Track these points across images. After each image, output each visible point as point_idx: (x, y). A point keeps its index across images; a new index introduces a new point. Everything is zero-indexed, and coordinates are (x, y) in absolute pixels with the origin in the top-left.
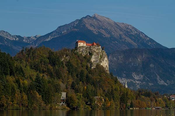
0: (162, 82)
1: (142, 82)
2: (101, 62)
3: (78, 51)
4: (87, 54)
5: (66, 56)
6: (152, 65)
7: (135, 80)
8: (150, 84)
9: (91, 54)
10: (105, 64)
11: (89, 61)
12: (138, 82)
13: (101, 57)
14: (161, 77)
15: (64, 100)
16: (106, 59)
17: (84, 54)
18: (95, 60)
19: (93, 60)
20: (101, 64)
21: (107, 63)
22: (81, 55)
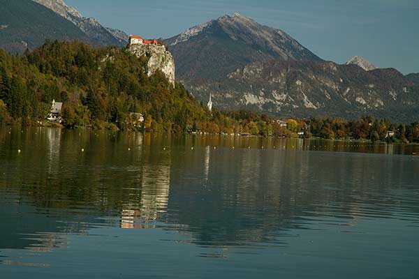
0: (310, 105)
1: (284, 103)
2: (162, 66)
3: (130, 50)
4: (143, 55)
5: (110, 56)
6: (298, 83)
7: (275, 100)
8: (294, 106)
9: (149, 55)
10: (169, 69)
11: (145, 64)
12: (279, 103)
13: (163, 60)
14: (309, 98)
15: (58, 113)
16: (170, 63)
17: (138, 55)
18: (154, 64)
19: (151, 63)
20: (163, 70)
21: (171, 69)
22: (135, 55)
